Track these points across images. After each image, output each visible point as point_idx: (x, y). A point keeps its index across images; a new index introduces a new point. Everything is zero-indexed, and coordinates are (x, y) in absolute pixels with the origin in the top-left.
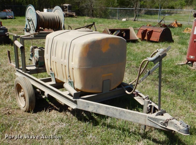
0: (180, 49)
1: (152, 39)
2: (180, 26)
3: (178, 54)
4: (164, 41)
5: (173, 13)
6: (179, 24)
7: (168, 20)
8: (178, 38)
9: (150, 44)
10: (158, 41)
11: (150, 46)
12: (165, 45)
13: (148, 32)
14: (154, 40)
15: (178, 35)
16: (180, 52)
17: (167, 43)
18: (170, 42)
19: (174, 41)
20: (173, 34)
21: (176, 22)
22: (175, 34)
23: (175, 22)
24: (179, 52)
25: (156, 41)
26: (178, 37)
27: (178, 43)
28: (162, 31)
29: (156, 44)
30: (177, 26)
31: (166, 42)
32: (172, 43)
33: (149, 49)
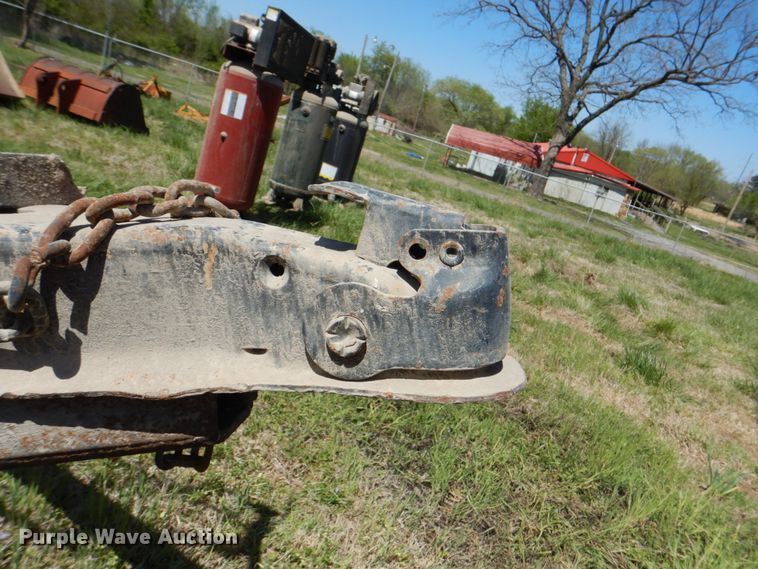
0: (169, 157)
1: (75, 108)
2: (166, 96)
3: (165, 171)
4: (119, 125)
5: (144, 63)
6: (163, 89)
7: (132, 75)
8: (160, 126)
9: (65, 124)
10: (98, 119)
11: (69, 130)
12: (121, 137)
13: (61, 80)
14: (84, 116)
15: (161, 118)
16: (171, 167)
17: (127, 133)
18: (139, 132)
19: (151, 131)
20: (146, 111)
21: (156, 83)
22: (152, 113)
23: (151, 83)
24: (165, 167)
25: (91, 117)
26: (161, 123)
27: (162, 139)
28: (113, 90)
29: (90, 128)
30: (157, 94)
31: (125, 130)
32: (145, 137)
33: (61, 138)
